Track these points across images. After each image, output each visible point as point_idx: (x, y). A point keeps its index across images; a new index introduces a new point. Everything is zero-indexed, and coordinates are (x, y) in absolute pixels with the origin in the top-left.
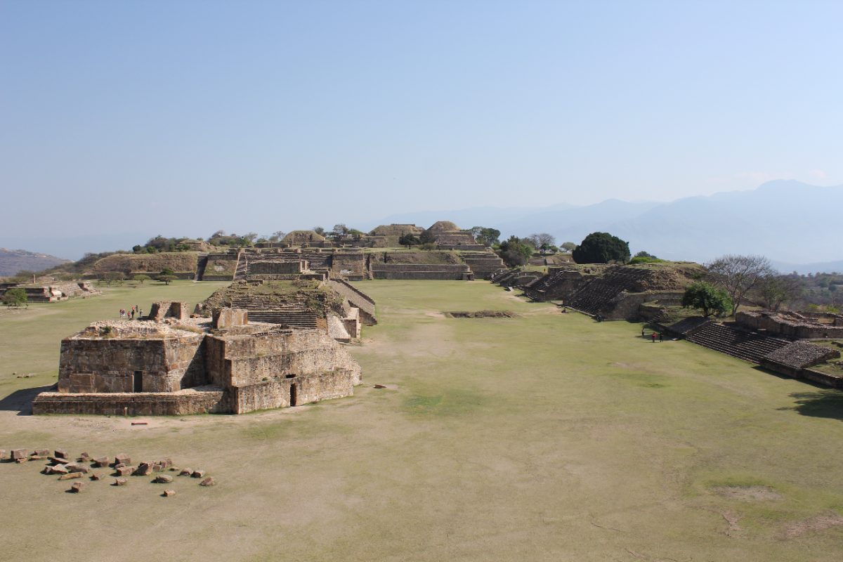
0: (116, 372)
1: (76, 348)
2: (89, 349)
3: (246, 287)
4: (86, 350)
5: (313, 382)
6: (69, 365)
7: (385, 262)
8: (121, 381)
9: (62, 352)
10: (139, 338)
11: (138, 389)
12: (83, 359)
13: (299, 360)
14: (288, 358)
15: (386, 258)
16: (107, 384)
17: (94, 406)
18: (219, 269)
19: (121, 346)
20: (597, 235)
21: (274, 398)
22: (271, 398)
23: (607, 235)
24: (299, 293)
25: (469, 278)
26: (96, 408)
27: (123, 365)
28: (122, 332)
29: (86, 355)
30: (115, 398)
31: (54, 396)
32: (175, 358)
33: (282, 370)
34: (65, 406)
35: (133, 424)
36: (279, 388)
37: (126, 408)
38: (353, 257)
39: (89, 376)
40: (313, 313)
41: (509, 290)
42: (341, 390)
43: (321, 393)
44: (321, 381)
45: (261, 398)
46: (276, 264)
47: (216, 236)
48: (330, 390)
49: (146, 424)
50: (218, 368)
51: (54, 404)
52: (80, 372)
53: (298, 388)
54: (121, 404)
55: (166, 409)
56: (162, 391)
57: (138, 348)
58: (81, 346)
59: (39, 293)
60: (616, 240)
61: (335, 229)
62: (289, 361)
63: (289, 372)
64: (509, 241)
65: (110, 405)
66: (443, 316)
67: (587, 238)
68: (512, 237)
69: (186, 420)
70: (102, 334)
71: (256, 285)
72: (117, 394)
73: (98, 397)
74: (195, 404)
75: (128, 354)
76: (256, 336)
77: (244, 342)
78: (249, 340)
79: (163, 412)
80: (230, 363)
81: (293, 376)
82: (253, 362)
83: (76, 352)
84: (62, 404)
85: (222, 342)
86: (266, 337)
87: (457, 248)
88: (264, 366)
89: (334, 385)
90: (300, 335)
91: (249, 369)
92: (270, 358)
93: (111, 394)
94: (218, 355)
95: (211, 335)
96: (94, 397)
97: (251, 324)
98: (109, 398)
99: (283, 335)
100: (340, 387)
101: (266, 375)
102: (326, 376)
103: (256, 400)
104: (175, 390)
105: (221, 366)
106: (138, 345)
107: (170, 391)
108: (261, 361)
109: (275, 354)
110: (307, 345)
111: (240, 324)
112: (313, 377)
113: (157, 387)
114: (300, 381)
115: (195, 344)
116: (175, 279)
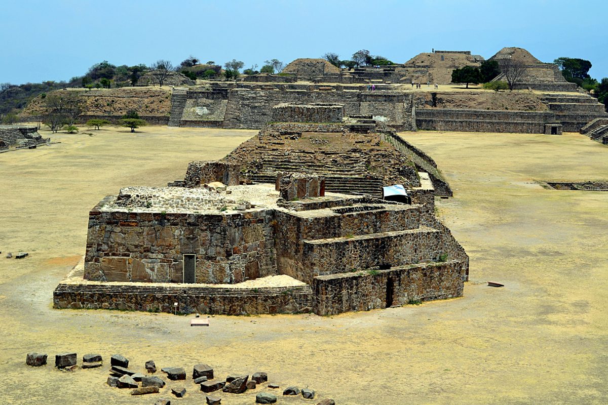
0: (161, 256)
1: (109, 222)
2: (125, 224)
3: (281, 142)
4: (122, 225)
5: (414, 276)
6: (99, 245)
7: (434, 105)
8: (166, 268)
9: (89, 227)
10: (190, 211)
11: (190, 280)
12: (118, 235)
13: (396, 245)
14: (383, 242)
15: (435, 99)
16: (148, 271)
18: (201, 111)
21: (367, 295)
22: (363, 295)
26: (137, 303)
27: (169, 247)
28: (166, 202)
29: (121, 232)
30: (161, 289)
32: (237, 239)
33: (376, 258)
34: (96, 298)
36: (373, 283)
37: (176, 304)
38: (389, 98)
39: (125, 260)
42: (448, 288)
43: (425, 292)
44: (425, 275)
45: (350, 295)
46: (308, 109)
47: (187, 64)
48: (434, 287)
50: (293, 254)
51: (81, 295)
52: (114, 254)
53: (396, 284)
54: (169, 298)
55: (228, 307)
56: (221, 283)
57: (189, 224)
58: (114, 219)
61: (355, 57)
62: (384, 247)
63: (382, 260)
65: (154, 299)
66: (538, 186)
70: (139, 205)
71: (293, 138)
72: (164, 285)
73: (139, 288)
74: (266, 300)
75: (177, 232)
76: (338, 211)
77: (328, 220)
78: (333, 218)
79: (224, 310)
80: (311, 247)
81: (388, 266)
82: (340, 248)
83: (109, 228)
84: (92, 296)
85: (299, 219)
86: (354, 213)
87: (535, 87)
88: (352, 253)
89: (441, 281)
90: (397, 212)
91: (335, 256)
92: (360, 242)
93: (155, 285)
94: (292, 236)
95: (281, 209)
96: (134, 287)
97: (329, 196)
98: (154, 289)
99: (374, 211)
100: (446, 284)
101: (356, 264)
102: (431, 268)
103: (345, 298)
104: (237, 282)
105: (297, 251)
106: (192, 220)
107: (231, 283)
108: (351, 246)
109: (366, 237)
110: (404, 227)
111: (316, 195)
112: (416, 270)
113: (215, 277)
114: (398, 274)
115: (261, 221)
116: (142, 124)
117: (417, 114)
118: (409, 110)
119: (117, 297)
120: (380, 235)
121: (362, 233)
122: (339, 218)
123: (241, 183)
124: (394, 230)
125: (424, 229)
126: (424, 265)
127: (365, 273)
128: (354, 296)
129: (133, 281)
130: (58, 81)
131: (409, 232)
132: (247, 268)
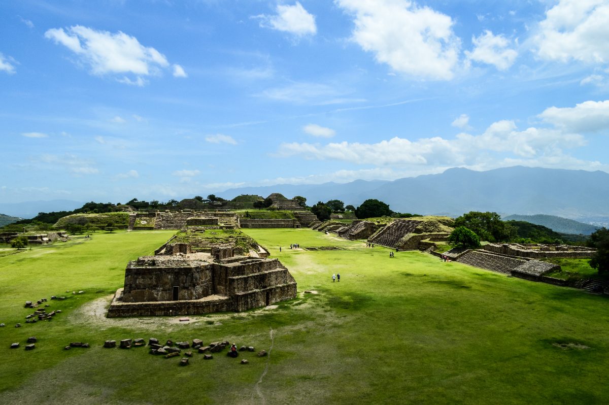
0: (162, 288)
1: (136, 274)
2: (144, 274)
4: (142, 274)
5: (277, 290)
6: (130, 285)
8: (164, 294)
9: (126, 277)
10: (174, 266)
11: (175, 298)
12: (140, 281)
13: (268, 277)
14: (263, 276)
15: (248, 215)
16: (156, 296)
17: (149, 310)
18: (143, 223)
19: (165, 271)
20: (371, 201)
22: (257, 301)
23: (376, 201)
24: (230, 237)
25: (298, 227)
26: (151, 312)
27: (166, 284)
28: (163, 262)
29: (142, 278)
30: (163, 304)
31: (122, 305)
32: (198, 278)
33: (260, 283)
34: (130, 311)
35: (180, 321)
36: (260, 295)
37: (171, 311)
39: (144, 291)
40: (241, 249)
41: (327, 234)
42: (291, 295)
43: (282, 297)
44: (281, 290)
45: (251, 301)
46: (203, 220)
48: (286, 295)
49: (188, 320)
50: (224, 284)
51: (123, 310)
52: (138, 289)
53: (270, 294)
54: (167, 308)
55: (196, 311)
56: (192, 299)
57: (176, 272)
58: (138, 273)
59: (33, 239)
60: (382, 203)
62: (263, 278)
63: (263, 284)
64: (317, 205)
65: (161, 309)
67: (365, 202)
68: (319, 203)
69: (211, 317)
70: (150, 265)
71: (202, 233)
72: (164, 302)
73: (152, 304)
74: (214, 306)
75: (169, 277)
76: (242, 263)
77: (239, 267)
78: (241, 266)
79: (194, 312)
80: (233, 280)
81: (266, 287)
82: (246, 280)
83: (135, 276)
84: (129, 310)
85: (227, 268)
86: (250, 264)
87: (288, 209)
88: (251, 282)
89: (288, 292)
90: (267, 262)
91: (243, 284)
92: (254, 276)
93: (160, 302)
94: (223, 275)
95: (217, 263)
96: (150, 304)
97: (236, 257)
98: (159, 305)
99: (258, 262)
100: (290, 293)
101: (252, 287)
102: (283, 286)
103: (249, 302)
104: (199, 298)
105: (226, 282)
106: (176, 271)
107: (196, 299)
108: (250, 278)
109: (256, 274)
110: (270, 269)
111: (230, 256)
112: (278, 288)
113: (189, 296)
114: (271, 290)
115: (208, 269)
116: (116, 229)
117: (240, 221)
118: (237, 220)
119: (141, 310)
120: (261, 273)
121: (254, 272)
122: (244, 266)
123: (192, 253)
124: (267, 270)
125: (278, 269)
126: (281, 285)
127: (257, 290)
128: (253, 301)
129: (148, 301)
130: (68, 211)
131: (274, 271)
132: (203, 292)
